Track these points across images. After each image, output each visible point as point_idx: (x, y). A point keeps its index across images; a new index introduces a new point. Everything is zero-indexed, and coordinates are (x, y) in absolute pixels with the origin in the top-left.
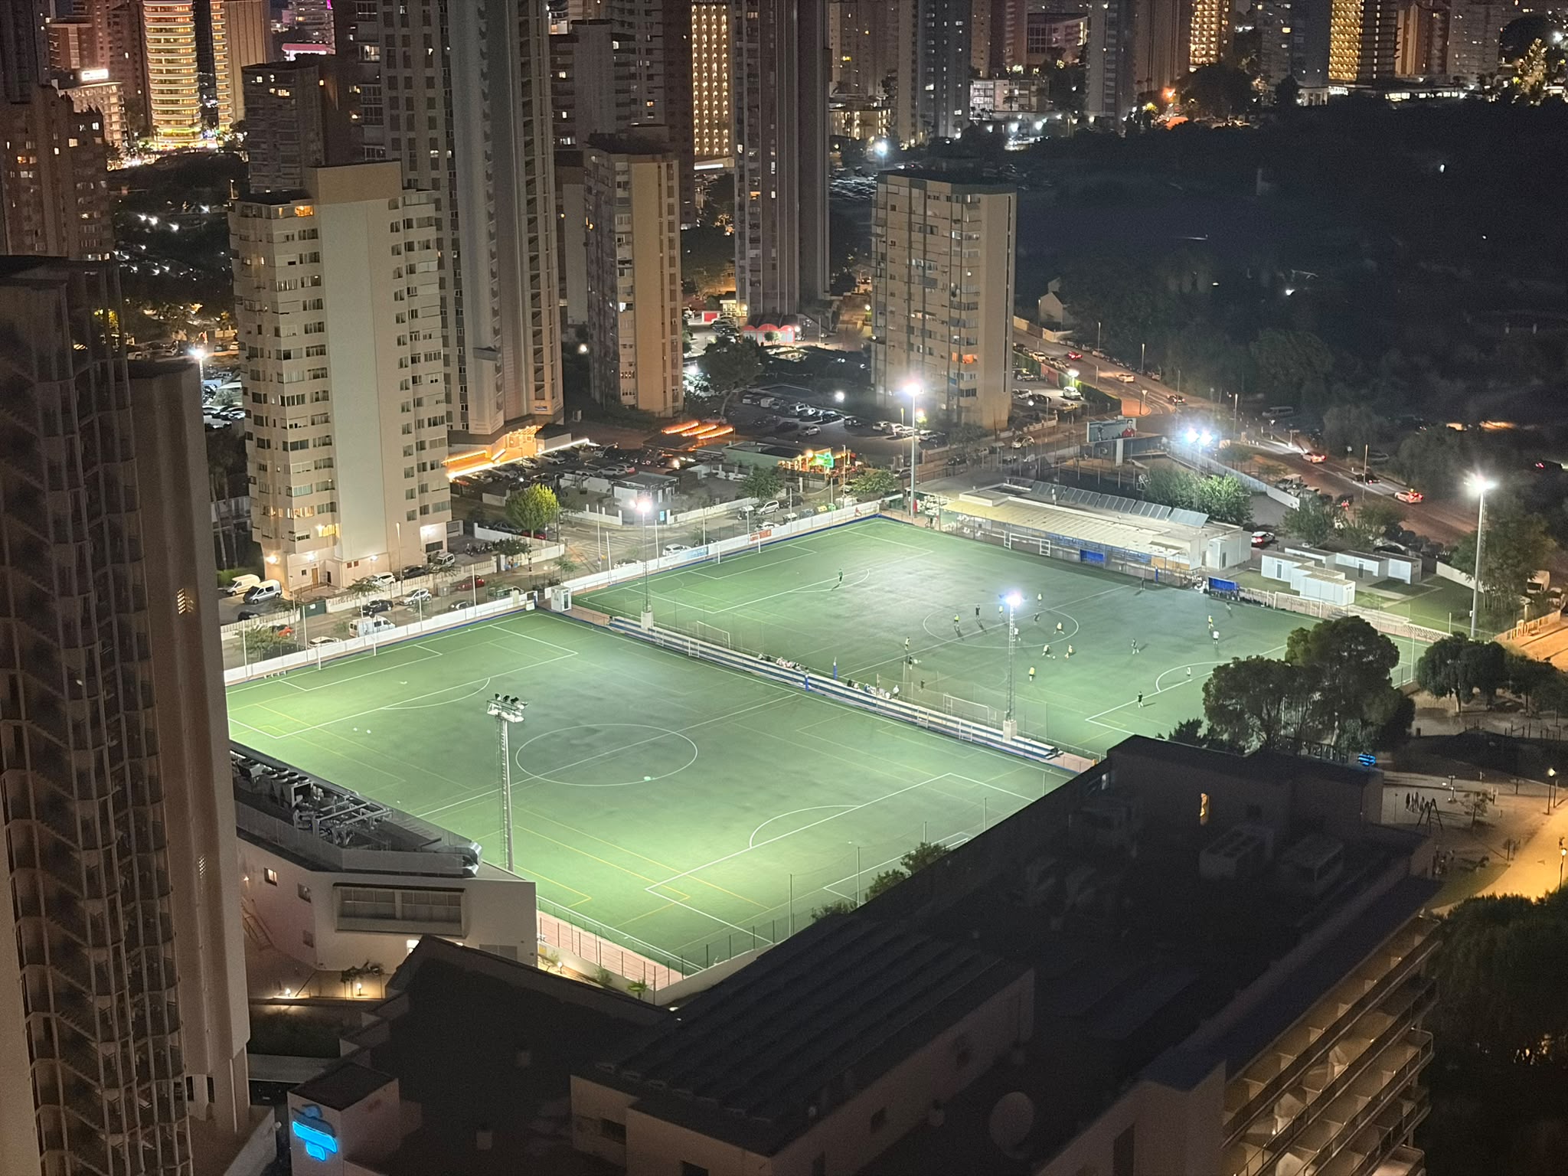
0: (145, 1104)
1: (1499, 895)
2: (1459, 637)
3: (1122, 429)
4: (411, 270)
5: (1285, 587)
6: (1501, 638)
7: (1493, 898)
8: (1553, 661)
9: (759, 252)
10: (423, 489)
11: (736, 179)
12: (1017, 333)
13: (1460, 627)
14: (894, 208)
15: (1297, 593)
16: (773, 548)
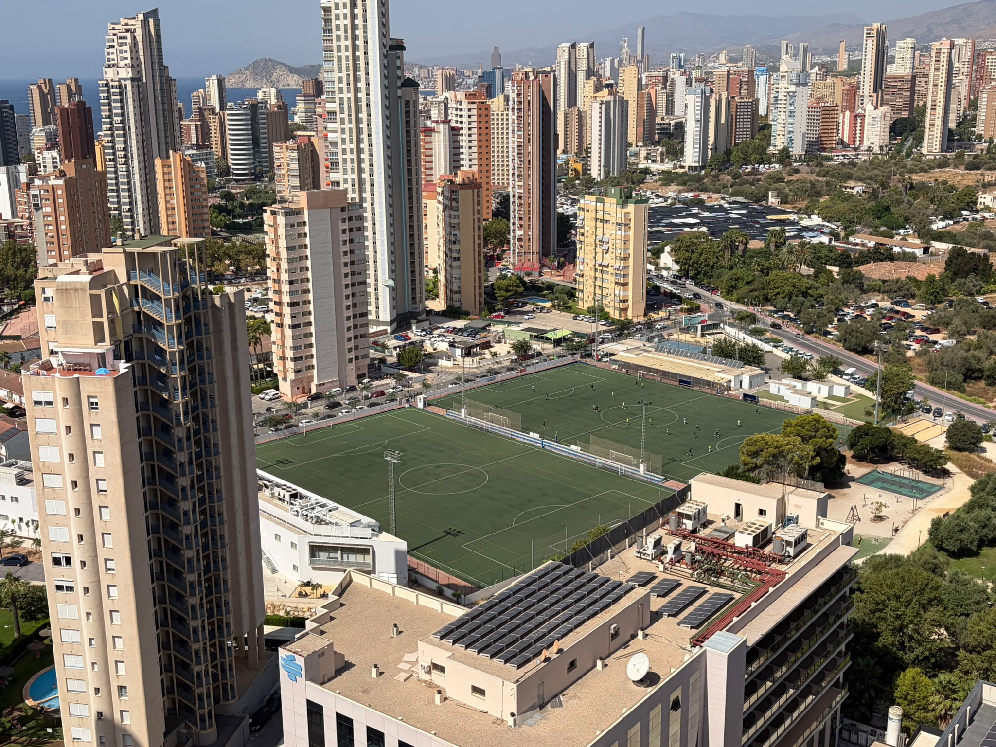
0: (213, 650)
1: (888, 554)
2: (869, 423)
3: (700, 319)
4: (351, 241)
5: (782, 398)
6: (890, 425)
7: (885, 555)
8: (916, 437)
9: (522, 233)
10: (356, 348)
11: (511, 196)
12: (649, 272)
13: (869, 419)
14: (588, 211)
15: (788, 401)
16: (527, 377)
